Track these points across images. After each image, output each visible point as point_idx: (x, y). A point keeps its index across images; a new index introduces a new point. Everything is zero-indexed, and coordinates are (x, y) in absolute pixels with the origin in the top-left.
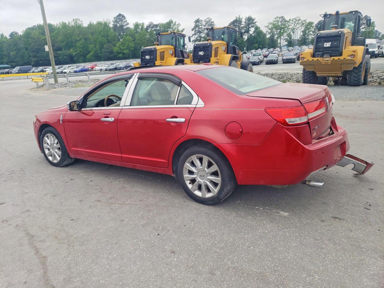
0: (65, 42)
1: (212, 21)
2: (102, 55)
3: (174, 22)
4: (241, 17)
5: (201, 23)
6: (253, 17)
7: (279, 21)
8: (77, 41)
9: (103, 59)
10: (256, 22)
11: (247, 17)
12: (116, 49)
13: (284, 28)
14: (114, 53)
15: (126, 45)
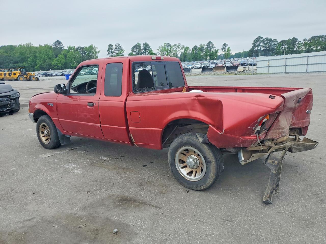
0: (21, 58)
1: (120, 45)
2: (45, 67)
3: (93, 46)
4: (140, 43)
5: (112, 47)
6: (148, 44)
7: (166, 46)
8: (28, 57)
9: (45, 70)
10: (150, 46)
11: (144, 43)
12: (53, 63)
13: (170, 51)
14: (52, 65)
15: (60, 61)
